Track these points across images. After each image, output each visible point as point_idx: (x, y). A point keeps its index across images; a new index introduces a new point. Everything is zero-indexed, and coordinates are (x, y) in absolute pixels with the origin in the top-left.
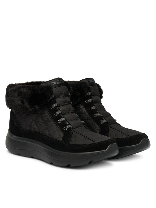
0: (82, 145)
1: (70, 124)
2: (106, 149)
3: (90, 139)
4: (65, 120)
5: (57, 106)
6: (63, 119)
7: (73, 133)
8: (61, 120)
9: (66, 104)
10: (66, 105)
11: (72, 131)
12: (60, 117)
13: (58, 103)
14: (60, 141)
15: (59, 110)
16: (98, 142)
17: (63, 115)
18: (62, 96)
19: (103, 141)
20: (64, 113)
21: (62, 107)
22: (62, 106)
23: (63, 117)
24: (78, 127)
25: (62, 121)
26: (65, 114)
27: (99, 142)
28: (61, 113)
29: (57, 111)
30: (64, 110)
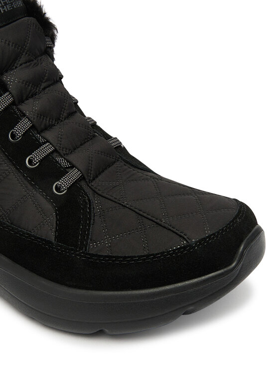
0: (140, 257)
1: (73, 166)
2: (230, 264)
3: (160, 225)
4: (52, 153)
5: (13, 103)
6: (46, 149)
7: (89, 200)
8: (37, 156)
9: (42, 87)
10: (44, 89)
11: (86, 194)
12: (30, 143)
13: (14, 92)
14: (49, 242)
15: (24, 115)
16: (200, 241)
17: (43, 134)
18: (23, 59)
19: (218, 232)
20: (43, 126)
21: (31, 100)
22: (32, 96)
23: (42, 140)
24: (103, 171)
25: (41, 161)
26: (46, 128)
27: (202, 239)
28: (33, 127)
29: (16, 121)
30: (42, 114)
